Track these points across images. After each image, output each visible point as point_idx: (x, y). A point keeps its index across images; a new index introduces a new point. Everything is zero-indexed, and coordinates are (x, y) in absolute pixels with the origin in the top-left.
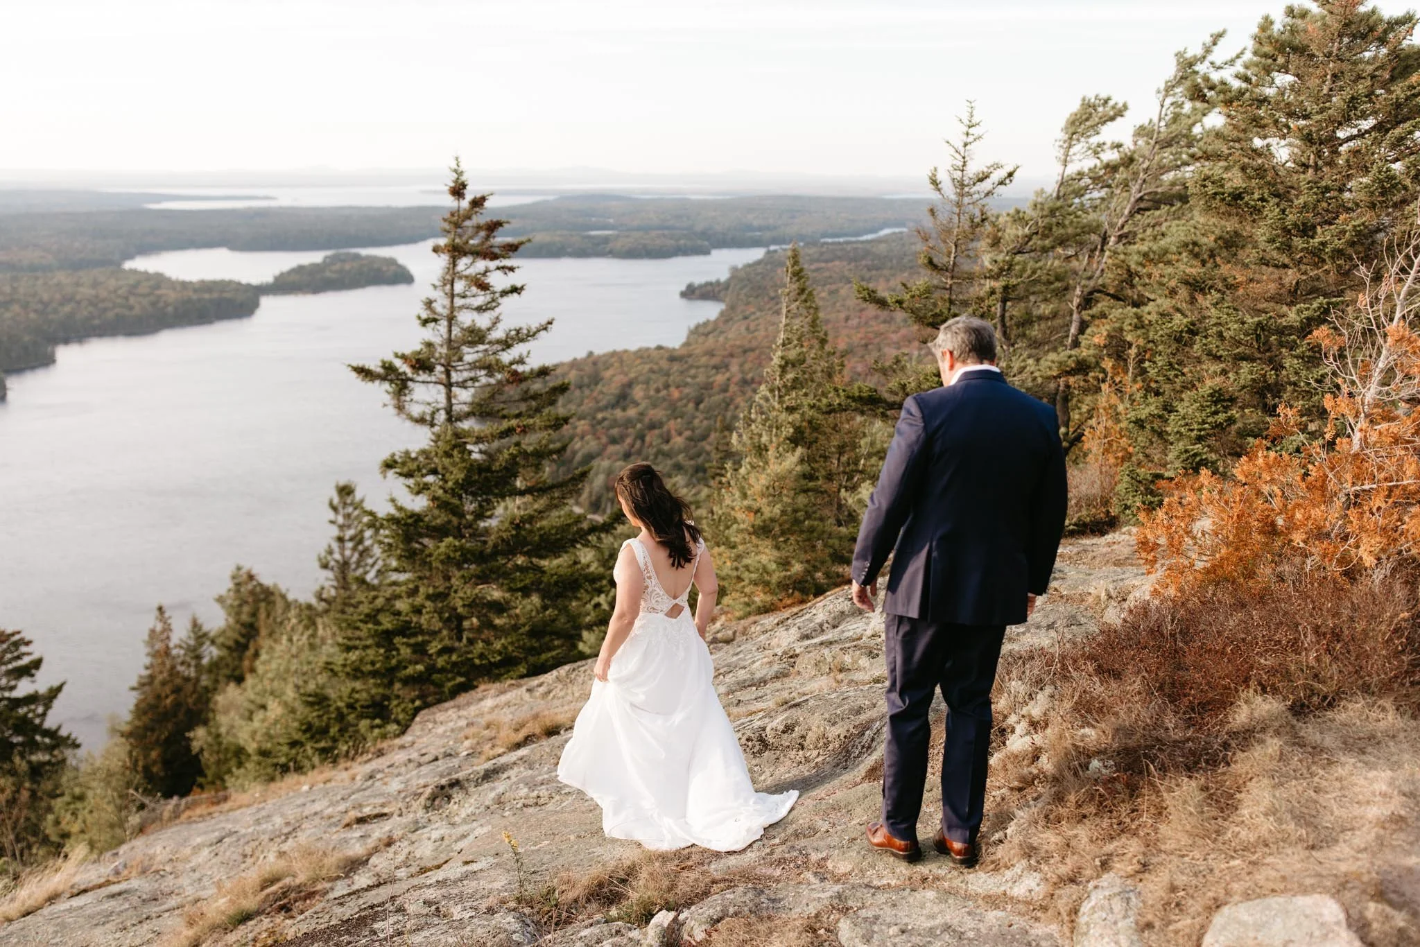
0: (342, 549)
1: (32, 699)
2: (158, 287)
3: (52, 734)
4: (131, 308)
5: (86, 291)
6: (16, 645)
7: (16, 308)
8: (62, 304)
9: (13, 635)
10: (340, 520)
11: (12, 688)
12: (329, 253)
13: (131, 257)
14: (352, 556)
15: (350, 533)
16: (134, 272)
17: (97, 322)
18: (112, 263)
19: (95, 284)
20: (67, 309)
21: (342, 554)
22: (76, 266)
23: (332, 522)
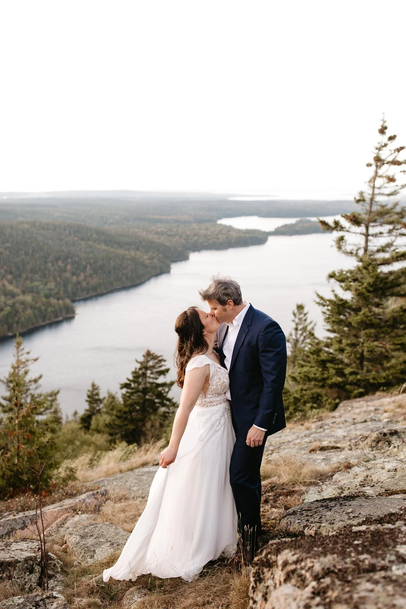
0: (296, 334)
1: (164, 385)
2: (229, 231)
3: (169, 400)
4: (219, 239)
5: (203, 232)
6: (160, 361)
7: (177, 237)
8: (194, 236)
9: (159, 357)
10: (297, 320)
11: (157, 379)
12: (298, 219)
13: (220, 218)
14: (300, 337)
15: (300, 327)
16: (221, 225)
17: (205, 244)
18: (213, 221)
19: (207, 229)
20: (196, 238)
21: (296, 336)
22: (200, 221)
23: (293, 321)
